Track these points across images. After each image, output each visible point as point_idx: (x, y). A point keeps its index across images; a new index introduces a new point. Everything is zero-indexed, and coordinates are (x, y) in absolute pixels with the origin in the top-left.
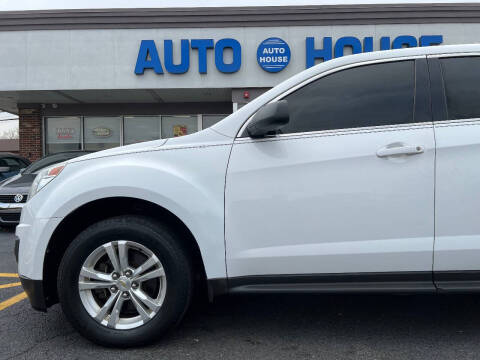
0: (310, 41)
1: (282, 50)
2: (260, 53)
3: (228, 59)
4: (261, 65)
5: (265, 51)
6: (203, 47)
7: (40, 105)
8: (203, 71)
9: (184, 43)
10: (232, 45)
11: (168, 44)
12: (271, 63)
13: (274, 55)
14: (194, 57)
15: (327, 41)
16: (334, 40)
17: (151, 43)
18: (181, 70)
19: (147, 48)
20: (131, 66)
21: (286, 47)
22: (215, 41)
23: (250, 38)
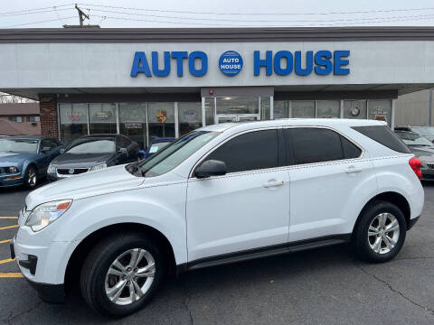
0: (257, 54)
1: (237, 60)
2: (221, 62)
3: (198, 66)
4: (222, 70)
5: (225, 60)
6: (180, 56)
7: (55, 95)
8: (180, 74)
9: (166, 54)
10: (201, 56)
11: (155, 55)
12: (229, 69)
13: (231, 63)
14: (174, 64)
15: (269, 53)
16: (274, 53)
17: (143, 54)
18: (165, 74)
19: (140, 57)
20: (128, 71)
21: (240, 57)
22: (189, 53)
23: (214, 51)
